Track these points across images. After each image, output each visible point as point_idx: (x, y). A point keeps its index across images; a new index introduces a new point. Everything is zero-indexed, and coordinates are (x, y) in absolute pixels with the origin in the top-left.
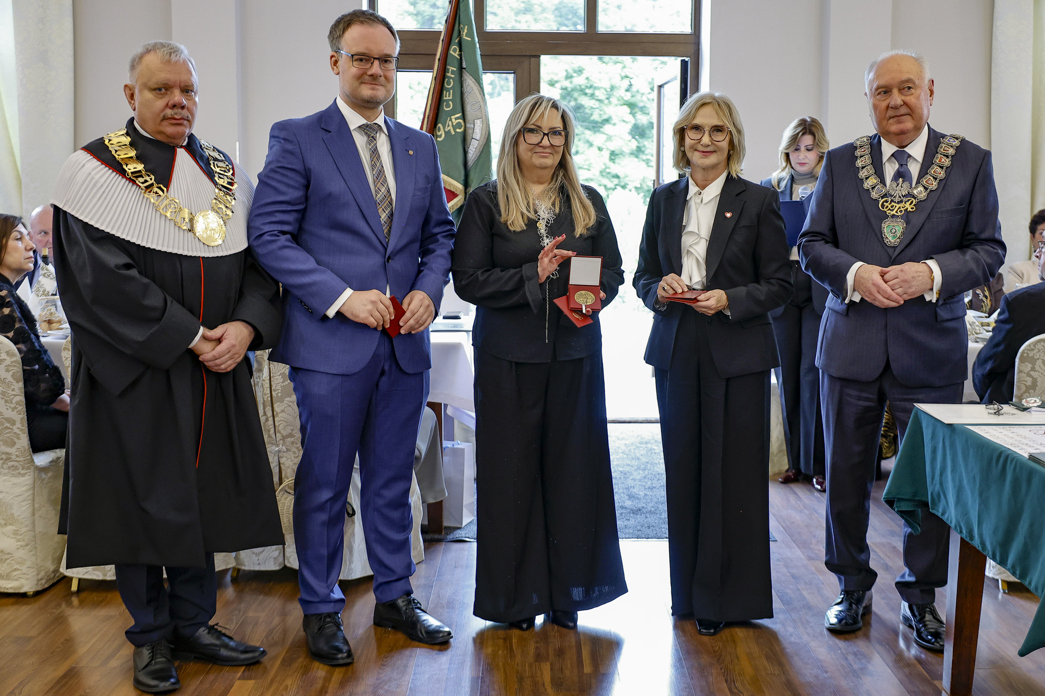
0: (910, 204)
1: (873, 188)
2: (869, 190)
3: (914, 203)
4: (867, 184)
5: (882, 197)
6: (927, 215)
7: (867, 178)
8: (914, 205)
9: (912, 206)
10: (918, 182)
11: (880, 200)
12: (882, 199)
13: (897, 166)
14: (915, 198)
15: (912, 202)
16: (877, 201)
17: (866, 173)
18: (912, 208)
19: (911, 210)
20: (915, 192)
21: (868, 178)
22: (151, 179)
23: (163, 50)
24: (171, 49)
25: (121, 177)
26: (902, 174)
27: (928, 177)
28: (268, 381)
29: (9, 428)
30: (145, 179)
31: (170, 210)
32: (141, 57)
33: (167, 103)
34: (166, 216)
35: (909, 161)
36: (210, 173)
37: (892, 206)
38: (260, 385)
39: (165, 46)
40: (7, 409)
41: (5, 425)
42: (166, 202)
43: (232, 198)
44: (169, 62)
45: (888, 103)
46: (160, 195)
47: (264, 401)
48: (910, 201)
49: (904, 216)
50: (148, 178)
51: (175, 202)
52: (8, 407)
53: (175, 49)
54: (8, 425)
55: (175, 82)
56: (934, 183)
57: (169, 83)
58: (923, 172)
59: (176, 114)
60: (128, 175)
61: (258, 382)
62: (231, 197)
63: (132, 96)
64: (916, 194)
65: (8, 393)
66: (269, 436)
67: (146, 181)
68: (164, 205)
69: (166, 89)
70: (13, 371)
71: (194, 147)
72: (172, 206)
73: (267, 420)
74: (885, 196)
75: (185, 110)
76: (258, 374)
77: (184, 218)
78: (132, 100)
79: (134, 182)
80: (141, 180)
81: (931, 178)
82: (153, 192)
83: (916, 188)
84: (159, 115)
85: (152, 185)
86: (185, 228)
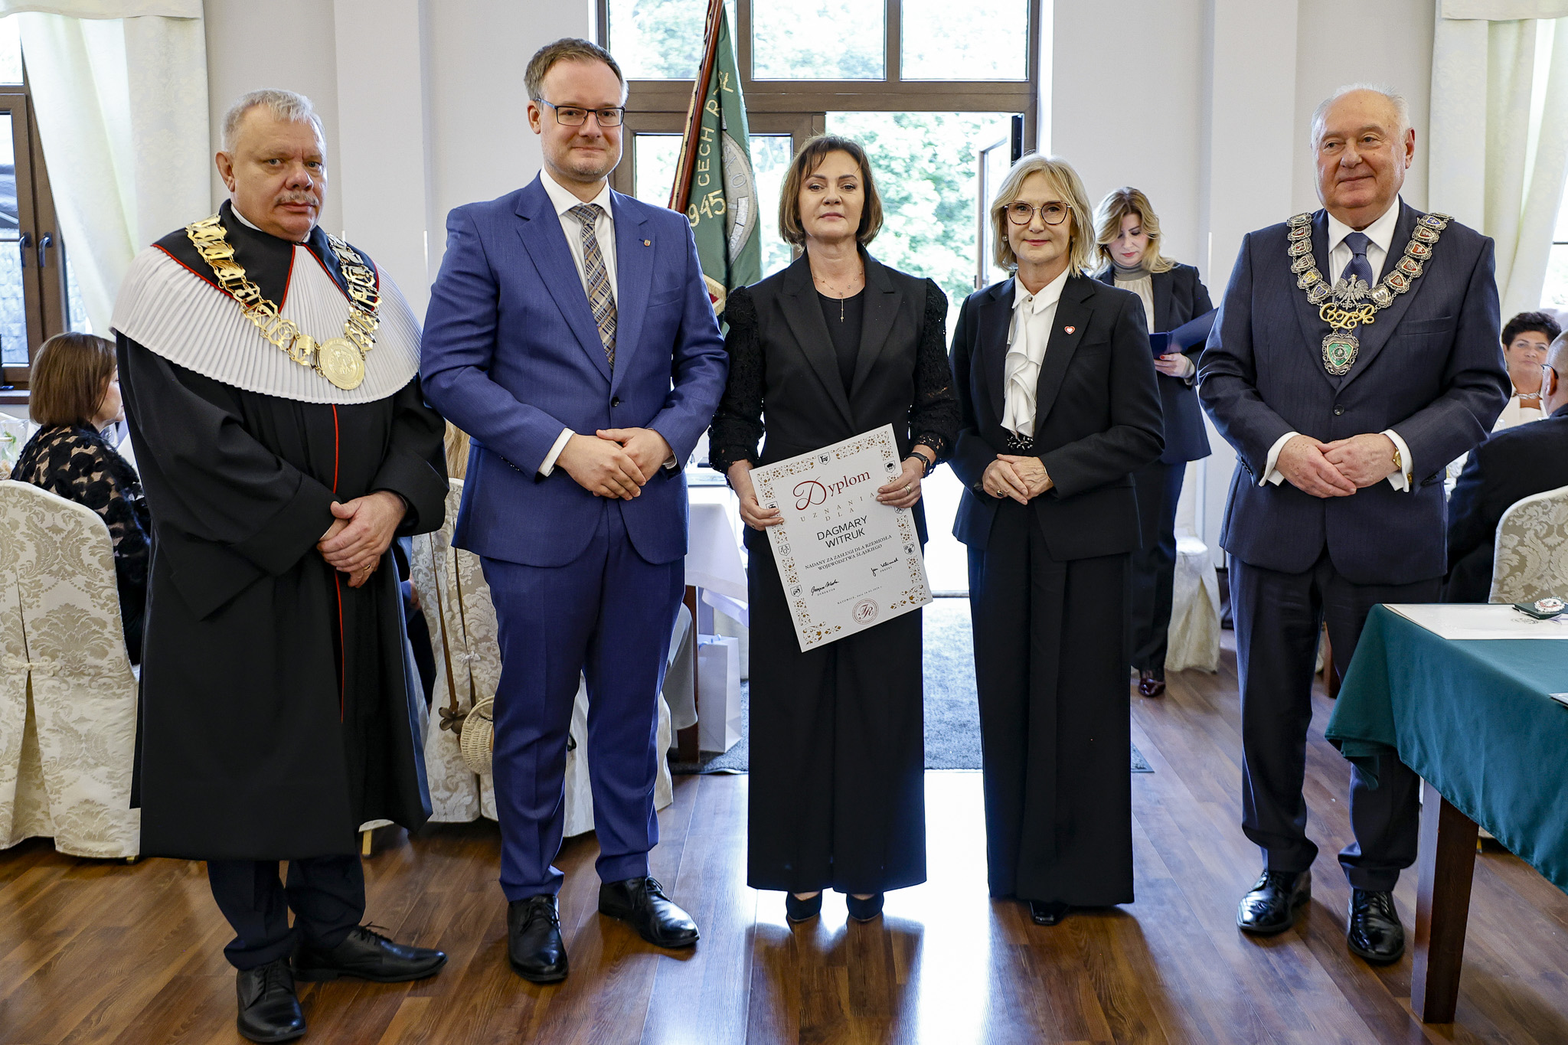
0: (1367, 313)
1: (1311, 288)
2: (1305, 290)
3: (1373, 312)
4: (1303, 282)
5: (1325, 302)
6: (1392, 329)
7: (1303, 273)
8: (1373, 315)
9: (1369, 316)
10: (1380, 281)
11: (1321, 305)
12: (1324, 304)
13: (1350, 256)
14: (1374, 305)
15: (1370, 310)
16: (1316, 307)
17: (1302, 266)
18: (1370, 320)
19: (1368, 322)
20: (1375, 295)
21: (1305, 272)
22: (255, 292)
23: (277, 103)
24: (289, 101)
25: (212, 288)
26: (1357, 269)
27: (1396, 273)
28: (454, 564)
29: (98, 632)
30: (246, 291)
31: (283, 338)
32: (243, 113)
33: (283, 180)
34: (277, 346)
35: (1369, 249)
36: (343, 283)
37: (1339, 316)
38: (443, 568)
39: (279, 98)
40: (94, 606)
41: (93, 629)
42: (277, 325)
43: (375, 319)
44: (287, 121)
45: (1339, 159)
46: (268, 316)
47: (449, 591)
48: (1366, 309)
49: (1358, 332)
50: (250, 291)
51: (290, 325)
52: (96, 604)
53: (295, 102)
54: (97, 628)
55: (296, 151)
56: (1405, 284)
57: (287, 152)
58: (1389, 266)
59: (297, 197)
60: (221, 285)
61: (441, 565)
62: (372, 319)
63: (229, 170)
64: (1376, 298)
65: (95, 585)
66: (457, 640)
67: (248, 295)
68: (274, 330)
69: (283, 161)
70: (100, 555)
71: (321, 245)
72: (286, 332)
73: (453, 617)
74: (1328, 299)
75: (311, 192)
76: (440, 554)
77: (303, 350)
78: (229, 175)
79: (231, 297)
80: (241, 292)
81: (1401, 275)
82: (258, 311)
83: (1377, 289)
84: (271, 198)
85: (256, 300)
86: (306, 363)
